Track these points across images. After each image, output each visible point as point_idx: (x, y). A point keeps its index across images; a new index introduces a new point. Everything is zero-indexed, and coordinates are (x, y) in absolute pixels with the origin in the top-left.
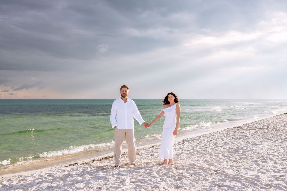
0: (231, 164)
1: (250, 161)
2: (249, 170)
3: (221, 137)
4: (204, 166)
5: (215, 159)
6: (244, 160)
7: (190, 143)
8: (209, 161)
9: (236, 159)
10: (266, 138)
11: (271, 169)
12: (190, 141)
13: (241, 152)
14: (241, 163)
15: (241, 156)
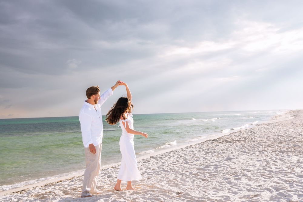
0: (199, 183)
1: (221, 179)
2: (219, 190)
3: (193, 152)
4: (165, 188)
5: (181, 179)
6: (214, 178)
7: (158, 160)
8: (173, 182)
9: (205, 177)
10: (241, 151)
11: (244, 188)
12: (158, 158)
13: (213, 168)
14: (211, 181)
15: (211, 172)
